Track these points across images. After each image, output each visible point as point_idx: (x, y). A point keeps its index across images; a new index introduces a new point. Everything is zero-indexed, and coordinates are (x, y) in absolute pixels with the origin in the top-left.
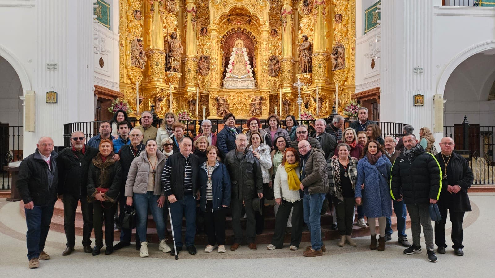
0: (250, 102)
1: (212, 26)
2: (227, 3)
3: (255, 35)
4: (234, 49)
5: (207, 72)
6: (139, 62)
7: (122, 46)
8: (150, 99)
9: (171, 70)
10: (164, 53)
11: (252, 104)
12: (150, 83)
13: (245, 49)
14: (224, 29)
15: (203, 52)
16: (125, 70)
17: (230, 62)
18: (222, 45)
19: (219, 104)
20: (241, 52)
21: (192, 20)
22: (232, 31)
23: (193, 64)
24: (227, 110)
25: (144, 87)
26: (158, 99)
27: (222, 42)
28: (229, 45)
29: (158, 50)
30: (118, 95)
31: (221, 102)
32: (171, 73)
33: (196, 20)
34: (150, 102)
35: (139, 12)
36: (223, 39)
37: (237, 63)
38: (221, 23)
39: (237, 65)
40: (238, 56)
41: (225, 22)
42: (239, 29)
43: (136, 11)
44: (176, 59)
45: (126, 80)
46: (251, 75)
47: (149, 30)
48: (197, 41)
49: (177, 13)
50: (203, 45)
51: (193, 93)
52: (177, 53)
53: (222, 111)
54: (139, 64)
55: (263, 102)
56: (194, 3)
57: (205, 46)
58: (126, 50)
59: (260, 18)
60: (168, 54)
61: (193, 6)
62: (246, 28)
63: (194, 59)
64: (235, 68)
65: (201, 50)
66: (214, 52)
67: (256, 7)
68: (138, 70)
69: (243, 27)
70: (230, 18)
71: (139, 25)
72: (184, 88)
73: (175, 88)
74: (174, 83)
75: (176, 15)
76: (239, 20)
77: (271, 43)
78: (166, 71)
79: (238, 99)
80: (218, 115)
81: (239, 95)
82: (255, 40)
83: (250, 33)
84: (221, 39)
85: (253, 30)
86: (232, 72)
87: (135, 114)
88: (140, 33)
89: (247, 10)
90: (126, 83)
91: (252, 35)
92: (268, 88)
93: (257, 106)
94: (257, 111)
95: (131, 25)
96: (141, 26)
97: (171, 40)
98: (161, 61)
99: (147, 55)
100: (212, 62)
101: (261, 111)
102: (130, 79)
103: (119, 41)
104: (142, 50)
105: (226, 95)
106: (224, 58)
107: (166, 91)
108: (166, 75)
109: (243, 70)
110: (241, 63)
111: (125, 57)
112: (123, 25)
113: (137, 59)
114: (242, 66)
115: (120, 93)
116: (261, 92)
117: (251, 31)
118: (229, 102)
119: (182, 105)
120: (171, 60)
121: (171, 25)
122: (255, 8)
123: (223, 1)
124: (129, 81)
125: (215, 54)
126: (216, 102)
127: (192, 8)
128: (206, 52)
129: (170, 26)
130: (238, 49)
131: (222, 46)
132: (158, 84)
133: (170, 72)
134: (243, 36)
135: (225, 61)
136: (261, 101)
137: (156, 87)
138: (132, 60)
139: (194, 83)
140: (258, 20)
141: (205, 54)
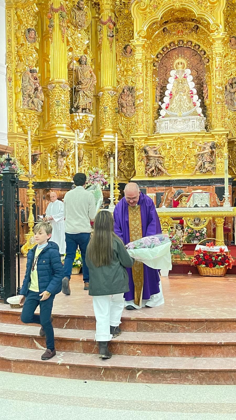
0: (196, 152)
1: (136, 41)
2: (159, 4)
3: (205, 49)
4: (173, 73)
5: (133, 111)
6: (33, 102)
7: (10, 82)
8: (49, 155)
9: (80, 110)
10: (68, 87)
11: (199, 155)
12: (49, 131)
13: (188, 71)
14: (159, 45)
15: (126, 81)
16: (15, 114)
17: (167, 93)
18: (155, 68)
19: (148, 158)
20: (183, 75)
21: (108, 36)
22: (170, 45)
23: (111, 99)
24: (160, 167)
25: (41, 138)
26: (60, 153)
27: (156, 64)
28: (167, 68)
29: (60, 83)
30: (5, 151)
31: (151, 153)
32: (79, 116)
33: (114, 34)
34: (49, 158)
35: (33, 31)
36: (157, 60)
37: (177, 93)
38: (154, 36)
39: (176, 98)
40: (179, 83)
41: (158, 33)
42: (181, 43)
43: (29, 30)
44: (86, 95)
45: (17, 129)
46: (200, 110)
47: (48, 56)
48: (118, 66)
49: (88, 28)
50: (127, 71)
51: (112, 142)
52: (87, 86)
53: (153, 168)
54: (34, 104)
55: (216, 151)
56: (111, 10)
57: (130, 73)
58: (16, 85)
59: (211, 21)
60: (75, 88)
61: (110, 15)
62: (192, 40)
63: (113, 92)
64: (174, 101)
65: (123, 79)
66: (141, 79)
67: (204, 5)
68: (33, 113)
69: (186, 38)
70: (167, 26)
71: (34, 50)
72: (99, 136)
73: (86, 137)
74: (84, 130)
75: (87, 31)
76: (180, 29)
77: (231, 58)
78: (71, 112)
79: (177, 149)
80: (147, 175)
81: (179, 142)
82: (205, 56)
83: (197, 47)
84: (154, 60)
85: (203, 41)
86: (169, 108)
87: (27, 176)
88: (35, 61)
89: (191, 12)
90: (16, 132)
91: (200, 49)
92: (224, 129)
93: (207, 158)
94: (206, 165)
95: (22, 51)
96: (37, 50)
97: (79, 67)
98: (63, 98)
99: (44, 92)
100: (137, 94)
101: (213, 165)
102: (22, 127)
103: (7, 74)
104: (37, 84)
105: (158, 144)
106: (159, 89)
107: (71, 142)
108: (72, 118)
109: (186, 104)
110: (182, 94)
111: (14, 96)
112: (11, 52)
113: (31, 98)
114: (185, 97)
115: (7, 148)
116: (213, 136)
117: (199, 43)
118: (163, 154)
119: (97, 161)
120: (79, 96)
121: (79, 46)
122: (201, 6)
123: (152, 1)
124: (20, 130)
125: (141, 82)
126: (144, 155)
127: (108, 18)
128: (132, 81)
129: (77, 47)
130: (178, 72)
131: (156, 70)
132: (59, 132)
133: (77, 114)
134: (188, 53)
135: (161, 93)
136: (214, 150)
137: (57, 136)
138: (24, 99)
139: (113, 128)
140: (208, 25)
141: (130, 84)
